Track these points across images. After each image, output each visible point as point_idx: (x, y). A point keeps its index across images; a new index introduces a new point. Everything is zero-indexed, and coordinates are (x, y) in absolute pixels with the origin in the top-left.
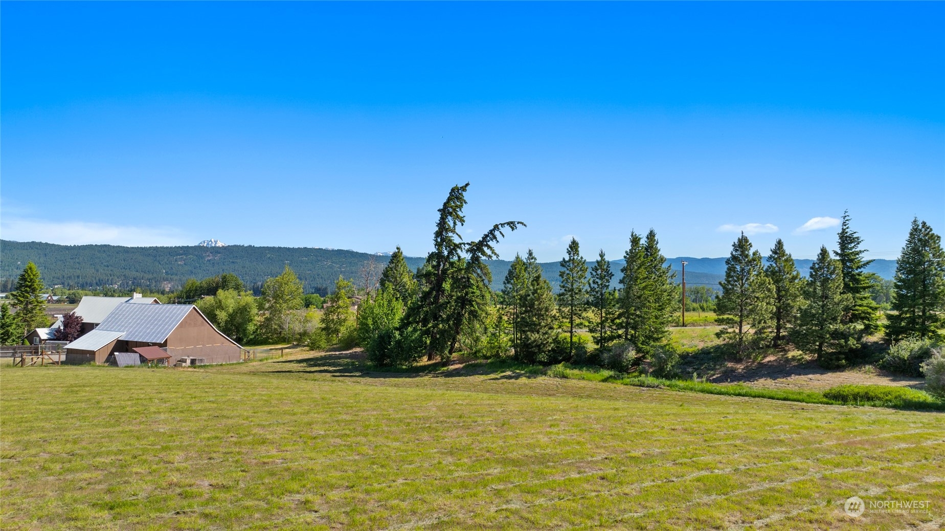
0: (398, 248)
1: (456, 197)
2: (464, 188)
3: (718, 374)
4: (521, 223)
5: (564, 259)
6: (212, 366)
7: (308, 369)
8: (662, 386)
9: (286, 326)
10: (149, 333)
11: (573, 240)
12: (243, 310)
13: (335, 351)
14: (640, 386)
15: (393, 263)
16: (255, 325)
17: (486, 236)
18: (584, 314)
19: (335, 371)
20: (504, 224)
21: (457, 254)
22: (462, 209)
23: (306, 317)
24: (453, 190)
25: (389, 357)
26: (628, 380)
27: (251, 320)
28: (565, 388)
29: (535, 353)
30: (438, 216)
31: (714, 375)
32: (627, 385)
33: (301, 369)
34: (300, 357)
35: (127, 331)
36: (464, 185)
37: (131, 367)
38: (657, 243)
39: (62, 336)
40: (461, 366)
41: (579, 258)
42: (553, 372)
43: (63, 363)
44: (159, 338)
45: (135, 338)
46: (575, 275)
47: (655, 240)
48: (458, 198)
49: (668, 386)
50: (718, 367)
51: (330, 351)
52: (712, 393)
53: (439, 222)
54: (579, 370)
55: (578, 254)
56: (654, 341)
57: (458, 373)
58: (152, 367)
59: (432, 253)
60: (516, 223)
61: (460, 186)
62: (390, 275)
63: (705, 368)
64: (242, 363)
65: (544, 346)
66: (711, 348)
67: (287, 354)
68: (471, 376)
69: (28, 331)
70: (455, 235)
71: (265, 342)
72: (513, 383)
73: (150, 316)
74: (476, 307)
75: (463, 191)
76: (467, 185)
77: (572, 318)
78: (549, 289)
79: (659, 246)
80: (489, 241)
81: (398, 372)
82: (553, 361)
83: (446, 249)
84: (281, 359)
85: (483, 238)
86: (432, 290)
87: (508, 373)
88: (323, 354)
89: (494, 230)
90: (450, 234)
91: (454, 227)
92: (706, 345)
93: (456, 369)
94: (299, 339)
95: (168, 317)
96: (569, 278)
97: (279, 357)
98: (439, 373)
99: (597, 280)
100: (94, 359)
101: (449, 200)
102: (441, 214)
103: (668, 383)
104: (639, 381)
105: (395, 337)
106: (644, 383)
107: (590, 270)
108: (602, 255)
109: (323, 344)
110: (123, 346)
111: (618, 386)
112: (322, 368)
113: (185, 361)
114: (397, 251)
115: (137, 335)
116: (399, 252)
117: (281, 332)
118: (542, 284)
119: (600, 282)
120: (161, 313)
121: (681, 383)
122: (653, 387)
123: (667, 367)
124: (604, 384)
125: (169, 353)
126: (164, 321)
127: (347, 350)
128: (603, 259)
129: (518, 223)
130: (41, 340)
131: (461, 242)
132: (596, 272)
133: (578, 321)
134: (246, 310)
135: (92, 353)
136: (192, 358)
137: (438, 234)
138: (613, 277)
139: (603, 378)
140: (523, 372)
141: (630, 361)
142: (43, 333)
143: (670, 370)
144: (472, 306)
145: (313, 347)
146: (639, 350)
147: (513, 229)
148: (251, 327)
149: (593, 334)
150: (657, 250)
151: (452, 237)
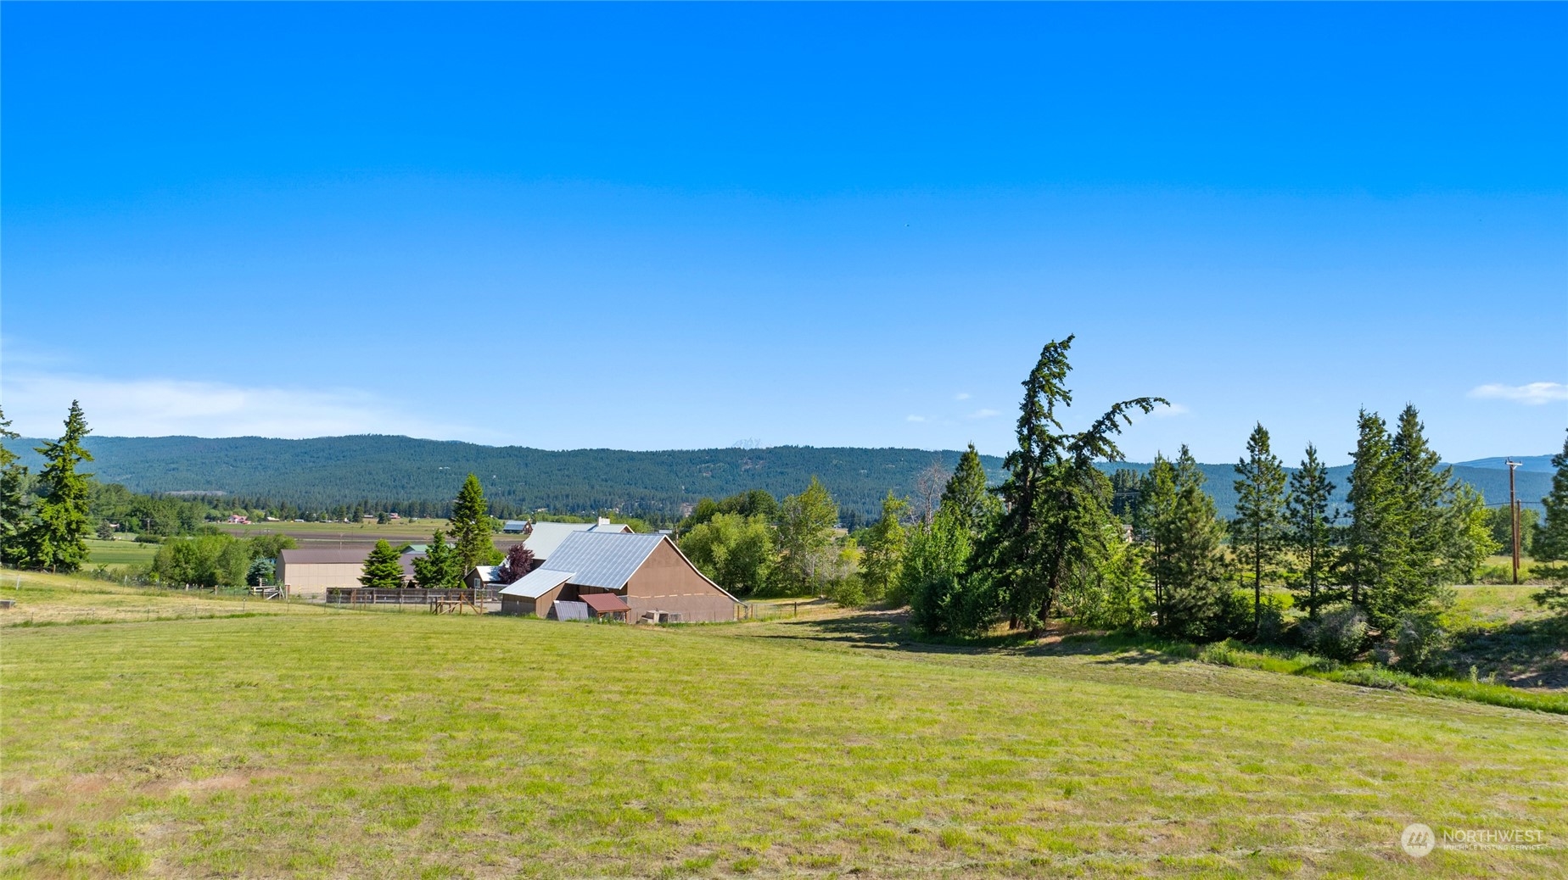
0: (970, 447)
1: (1052, 359)
2: (1065, 345)
3: (1532, 672)
4: (1160, 400)
5: (1242, 461)
6: (688, 625)
7: (822, 635)
8: (1401, 687)
9: (810, 570)
10: (604, 575)
11: (1259, 426)
12: (752, 544)
13: (876, 610)
14: (1361, 684)
15: (962, 470)
16: (769, 567)
17: (1100, 423)
18: (1281, 557)
19: (861, 640)
20: (1130, 402)
21: (1056, 453)
22: (1064, 380)
23: (841, 555)
24: (1046, 349)
25: (944, 619)
26: (1340, 674)
27: (764, 560)
28: (1221, 681)
29: (1183, 622)
30: (1024, 391)
31: (1523, 672)
32: (1337, 681)
33: (812, 634)
34: (821, 618)
35: (578, 571)
36: (1066, 338)
37: (575, 621)
38: (1422, 428)
39: (507, 577)
40: (1058, 639)
41: (1270, 458)
42: (1208, 654)
43: (497, 614)
44: (617, 581)
45: (587, 581)
46: (1263, 487)
47: (1416, 424)
48: (1055, 362)
49: (1413, 687)
50: (1537, 658)
51: (869, 610)
52: (1498, 703)
53: (1024, 402)
54: (1258, 652)
55: (1267, 451)
56: (1406, 606)
57: (1050, 650)
58: (603, 623)
59: (1014, 453)
60: (1152, 400)
61: (1057, 341)
62: (956, 490)
63: (1511, 659)
64: (733, 623)
65: (1199, 610)
66: (1535, 623)
67: (803, 613)
68: (1068, 655)
69: (469, 569)
70: (1050, 423)
71: (780, 594)
72: (1135, 670)
73: (608, 550)
74: (1083, 541)
75: (1065, 348)
76: (1070, 338)
77: (1258, 562)
78: (1210, 512)
79: (1424, 435)
80: (1104, 432)
81: (956, 645)
82: (1216, 636)
83: (1038, 446)
84: (794, 620)
85: (1093, 426)
86: (1014, 512)
87: (1134, 653)
88: (857, 613)
89: (1113, 412)
90: (1043, 421)
91: (1050, 409)
92: (1526, 618)
93: (1050, 644)
94: (831, 591)
95: (630, 551)
96: (1250, 493)
97: (791, 616)
98: (1020, 650)
99: (1303, 496)
100: (534, 610)
101: (1041, 365)
102: (1028, 390)
103: (1414, 681)
104: (1360, 675)
105: (953, 588)
106: (1368, 679)
107: (1289, 479)
108: (1311, 453)
109: (859, 597)
110: (571, 592)
111: (1322, 683)
112: (844, 635)
113: (651, 616)
114: (969, 450)
115: (590, 578)
116: (972, 452)
117: (804, 579)
118: (1196, 503)
119: (1307, 499)
120: (622, 547)
121: (1444, 684)
122: (1384, 687)
123: (1420, 654)
124: (1297, 677)
125: (629, 605)
126: (625, 557)
127: (895, 608)
128: (1312, 460)
129: (1155, 400)
130: (482, 583)
131: (1062, 433)
132: (1300, 482)
133: (1268, 568)
134: (755, 544)
135: (532, 601)
136: (661, 612)
137: (1024, 422)
138: (1333, 491)
139: (1297, 668)
140: (1158, 653)
141: (1355, 640)
142: (485, 573)
143: (1427, 659)
144: (1077, 540)
145: (844, 602)
146: (1373, 622)
147: (1147, 411)
148: (763, 571)
149: (1296, 592)
150: (1420, 443)
151: (1046, 425)
